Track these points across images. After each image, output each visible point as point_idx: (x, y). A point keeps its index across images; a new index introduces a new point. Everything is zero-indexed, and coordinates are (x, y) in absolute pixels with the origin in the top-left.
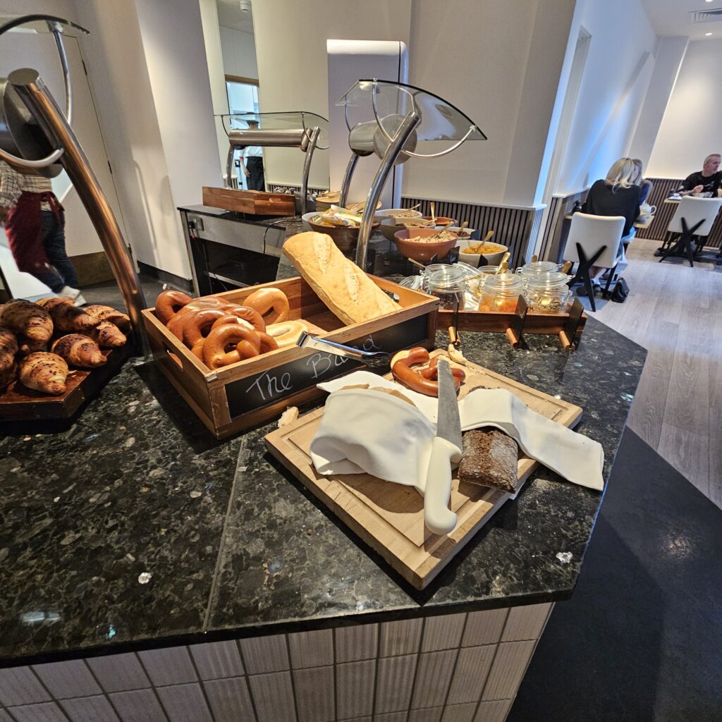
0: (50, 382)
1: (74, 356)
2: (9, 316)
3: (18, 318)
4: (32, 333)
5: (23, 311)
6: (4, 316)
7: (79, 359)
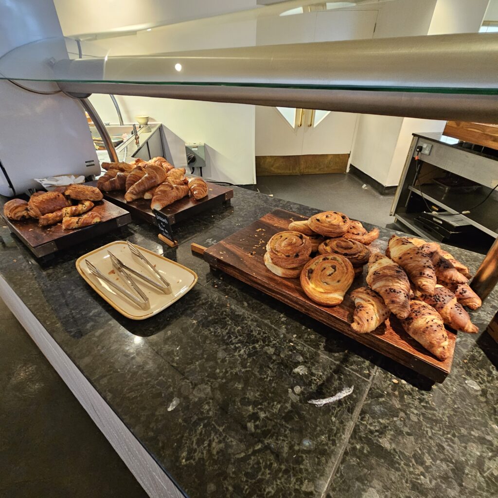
0: (440, 347)
1: (446, 313)
2: (407, 259)
3: (413, 264)
4: (424, 283)
5: (420, 259)
6: (403, 258)
7: (450, 319)
